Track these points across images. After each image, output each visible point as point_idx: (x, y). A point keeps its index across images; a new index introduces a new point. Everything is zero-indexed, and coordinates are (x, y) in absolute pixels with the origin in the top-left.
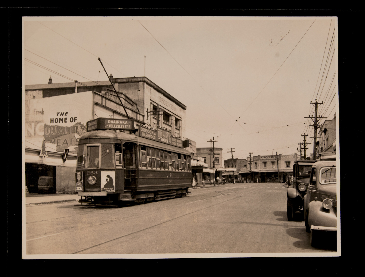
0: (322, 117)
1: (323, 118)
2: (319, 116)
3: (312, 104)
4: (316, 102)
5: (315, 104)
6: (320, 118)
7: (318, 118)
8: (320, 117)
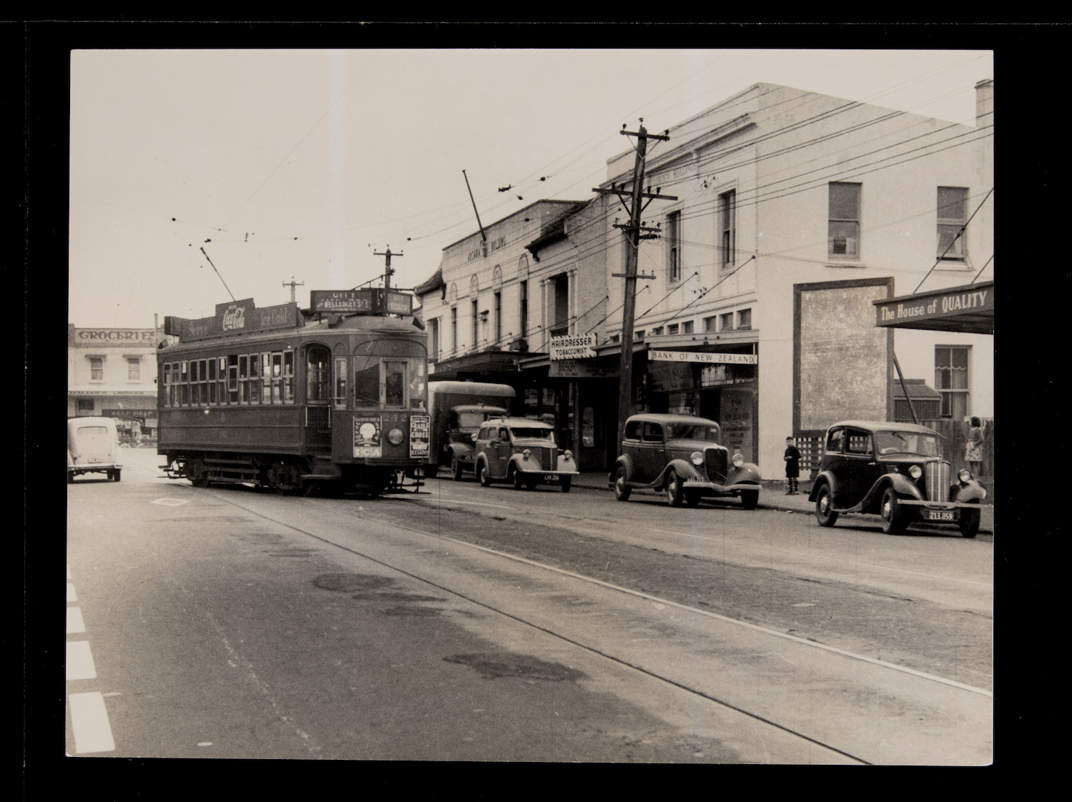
0: (661, 193)
1: (662, 197)
2: (649, 188)
3: (625, 136)
4: (643, 130)
5: (637, 138)
6: (654, 196)
7: (645, 195)
8: (654, 192)
